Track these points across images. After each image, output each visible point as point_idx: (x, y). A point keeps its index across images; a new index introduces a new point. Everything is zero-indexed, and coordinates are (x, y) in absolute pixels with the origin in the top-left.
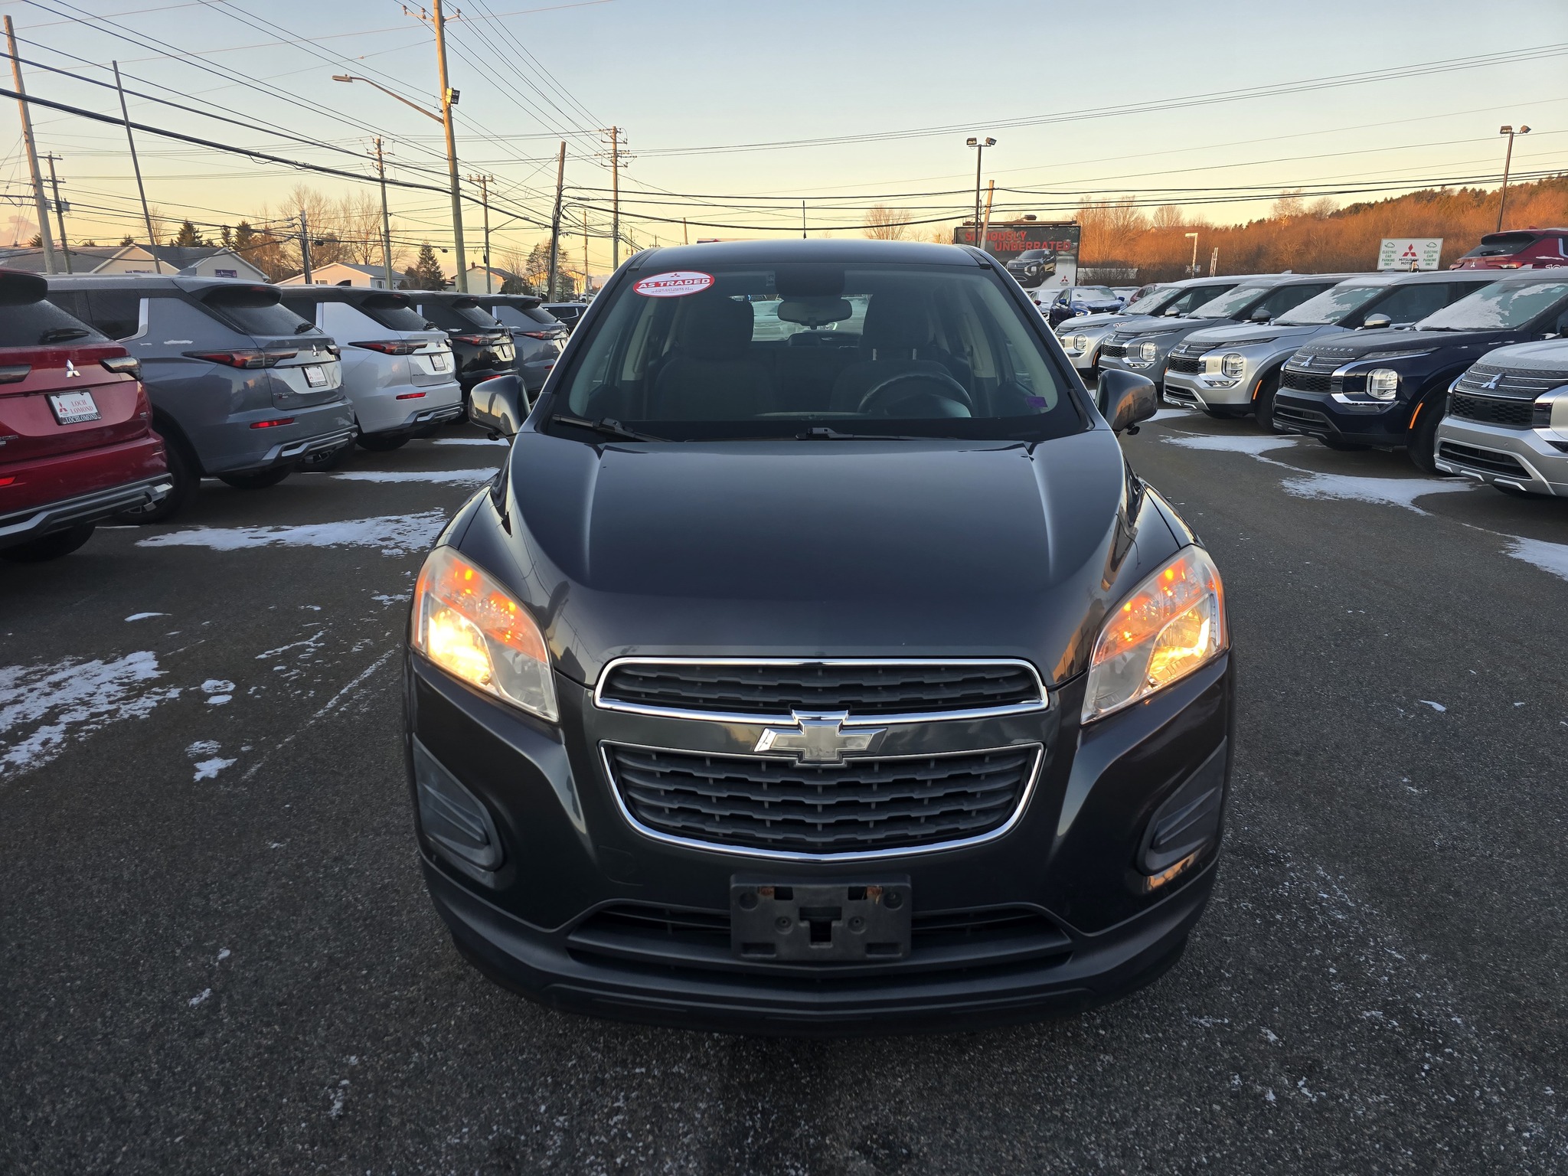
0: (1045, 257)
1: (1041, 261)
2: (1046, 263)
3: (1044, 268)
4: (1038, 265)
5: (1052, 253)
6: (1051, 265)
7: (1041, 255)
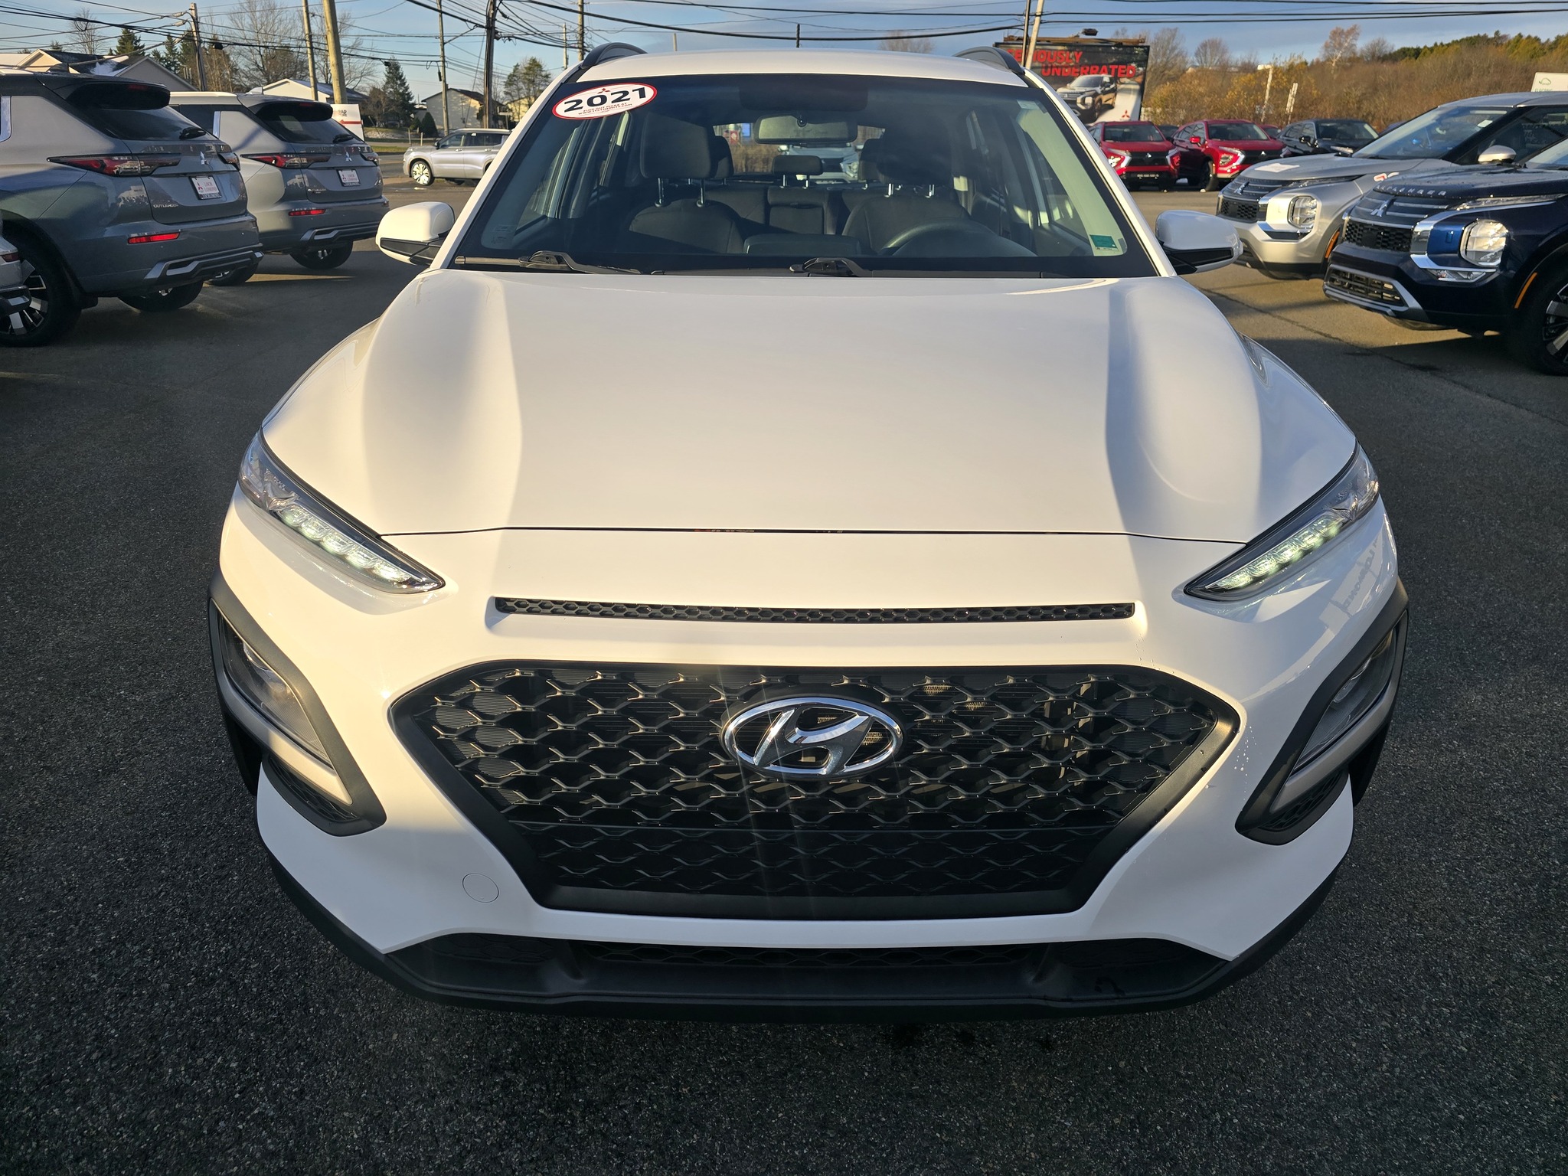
0: (1104, 85)
1: (1099, 90)
2: (1104, 93)
3: (1100, 100)
4: (1095, 95)
5: (1112, 81)
6: (1111, 95)
7: (1098, 82)
